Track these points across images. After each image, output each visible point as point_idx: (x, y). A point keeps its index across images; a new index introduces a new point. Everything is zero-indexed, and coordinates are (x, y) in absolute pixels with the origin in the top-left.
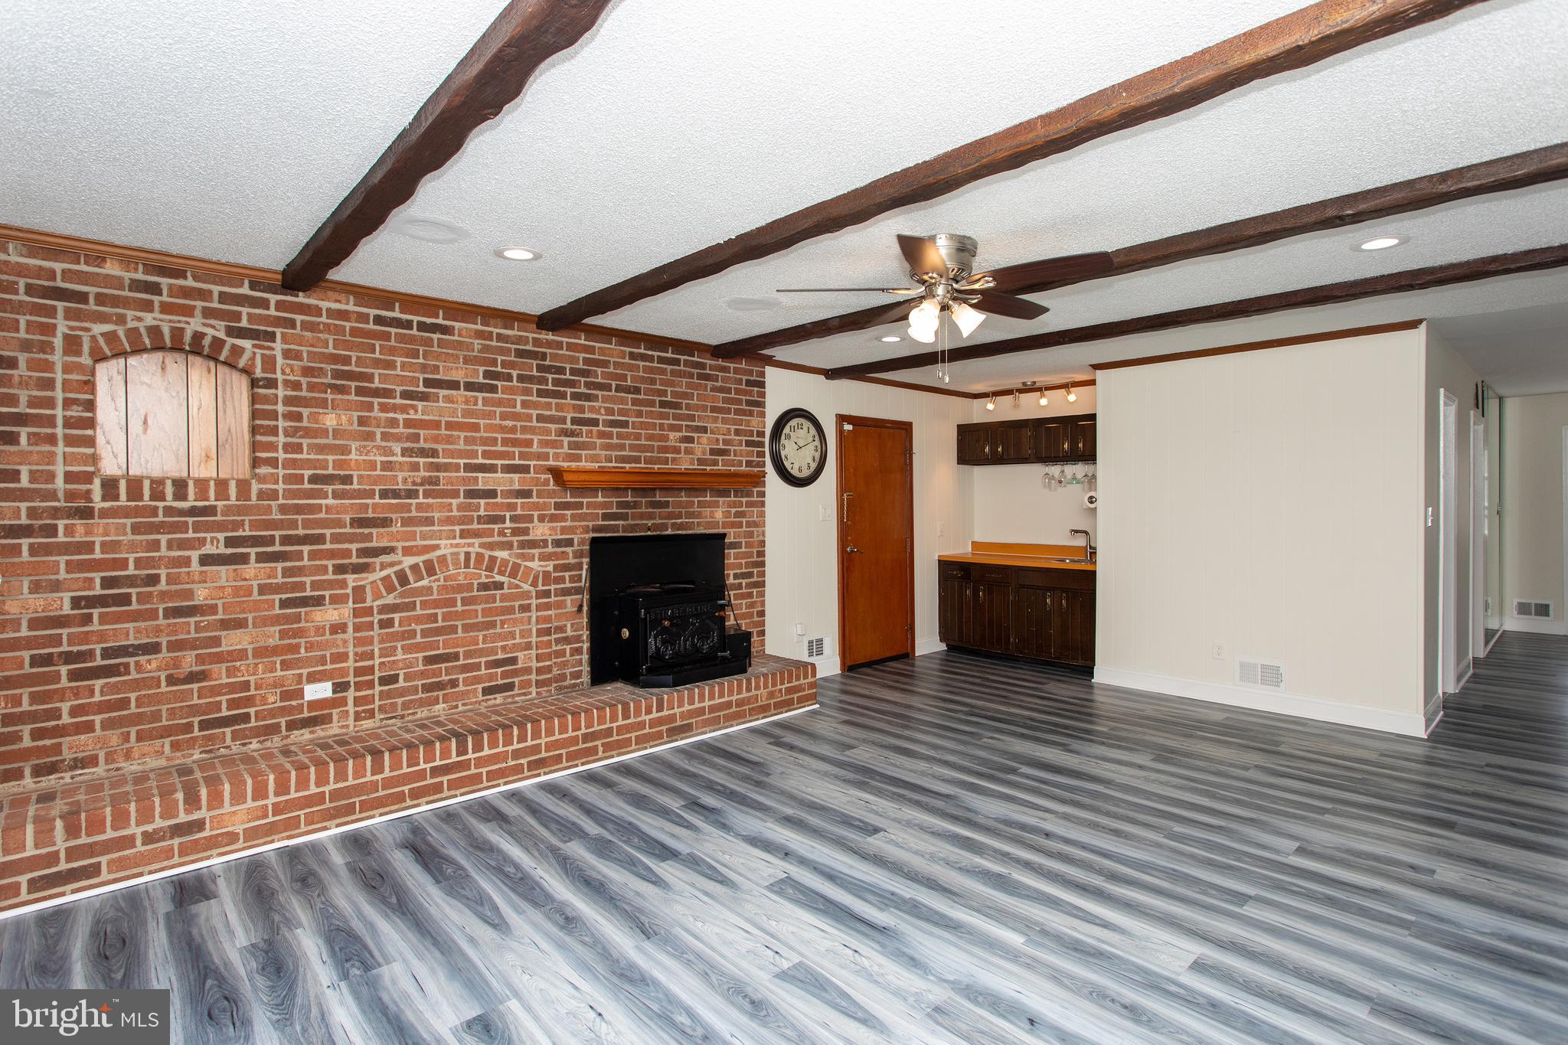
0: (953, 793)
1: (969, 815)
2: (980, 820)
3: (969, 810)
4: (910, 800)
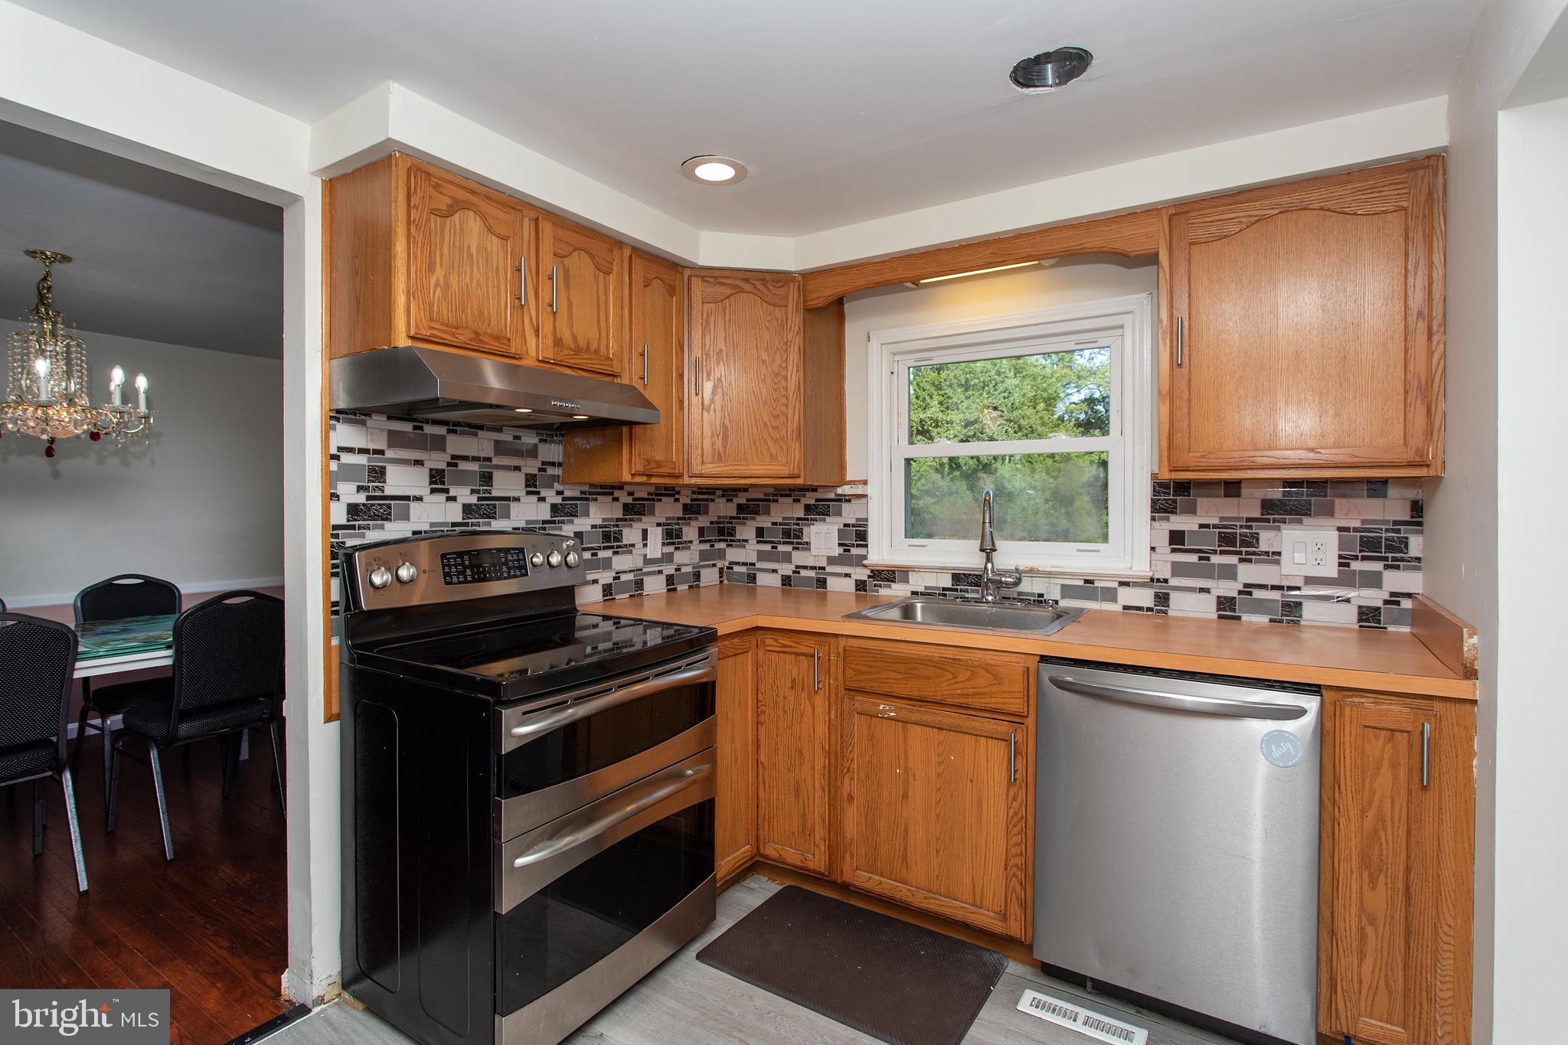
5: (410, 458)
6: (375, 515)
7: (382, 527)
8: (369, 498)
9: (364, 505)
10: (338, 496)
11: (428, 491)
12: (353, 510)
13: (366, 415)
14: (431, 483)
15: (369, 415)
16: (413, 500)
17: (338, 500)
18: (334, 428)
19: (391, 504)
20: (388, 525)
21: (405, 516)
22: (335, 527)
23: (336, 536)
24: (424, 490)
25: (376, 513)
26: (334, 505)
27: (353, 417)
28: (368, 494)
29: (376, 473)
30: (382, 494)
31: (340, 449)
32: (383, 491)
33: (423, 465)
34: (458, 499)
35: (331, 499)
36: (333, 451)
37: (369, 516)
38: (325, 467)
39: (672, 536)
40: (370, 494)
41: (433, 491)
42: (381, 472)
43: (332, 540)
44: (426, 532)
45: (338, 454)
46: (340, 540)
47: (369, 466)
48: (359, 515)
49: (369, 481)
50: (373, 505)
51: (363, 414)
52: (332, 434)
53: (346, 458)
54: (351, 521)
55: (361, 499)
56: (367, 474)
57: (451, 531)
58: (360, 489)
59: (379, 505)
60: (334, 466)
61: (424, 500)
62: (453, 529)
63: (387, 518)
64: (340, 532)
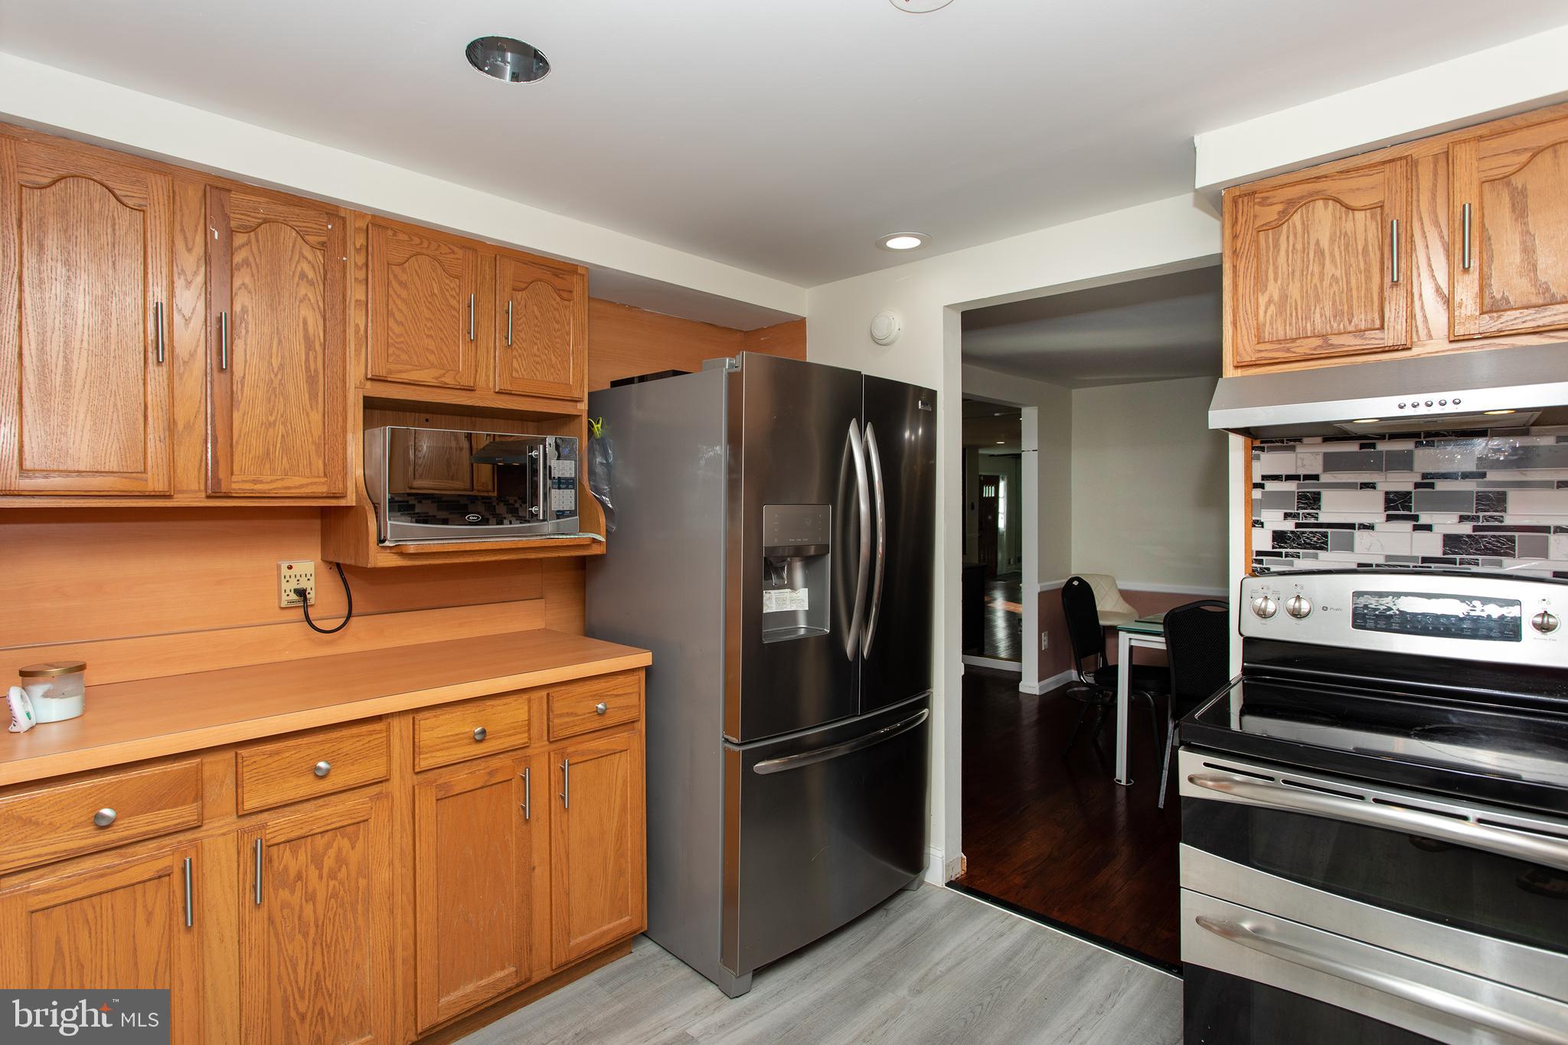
5: (1354, 481)
6: (1305, 543)
7: (1316, 557)
8: (1298, 525)
9: (1292, 532)
10: (1262, 524)
11: (1383, 518)
12: (1279, 537)
13: (1295, 441)
14: (1387, 509)
15: (1300, 440)
16: (1359, 528)
17: (1263, 527)
18: (1258, 458)
19: (1327, 532)
20: (1321, 554)
21: (1349, 547)
22: (1259, 553)
23: (1261, 562)
24: (1377, 516)
25: (1308, 541)
26: (1256, 532)
27: (1280, 444)
28: (1297, 521)
29: (1308, 499)
30: (1316, 522)
31: (1264, 477)
32: (1317, 518)
33: (1374, 488)
34: (1435, 528)
35: (1255, 526)
36: (1257, 479)
37: (1297, 544)
38: (1248, 494)
40: (1300, 521)
41: (1389, 518)
42: (1314, 498)
43: (1255, 565)
44: (1377, 565)
45: (1263, 482)
46: (1264, 566)
47: (1298, 493)
48: (1286, 543)
49: (1298, 508)
50: (1303, 533)
51: (1291, 441)
52: (1255, 464)
53: (1270, 486)
54: (1276, 548)
55: (1289, 526)
56: (1296, 501)
57: (1420, 567)
58: (1287, 516)
59: (1312, 532)
60: (1257, 494)
61: (1376, 527)
62: (1424, 565)
63: (1323, 547)
64: (1264, 558)
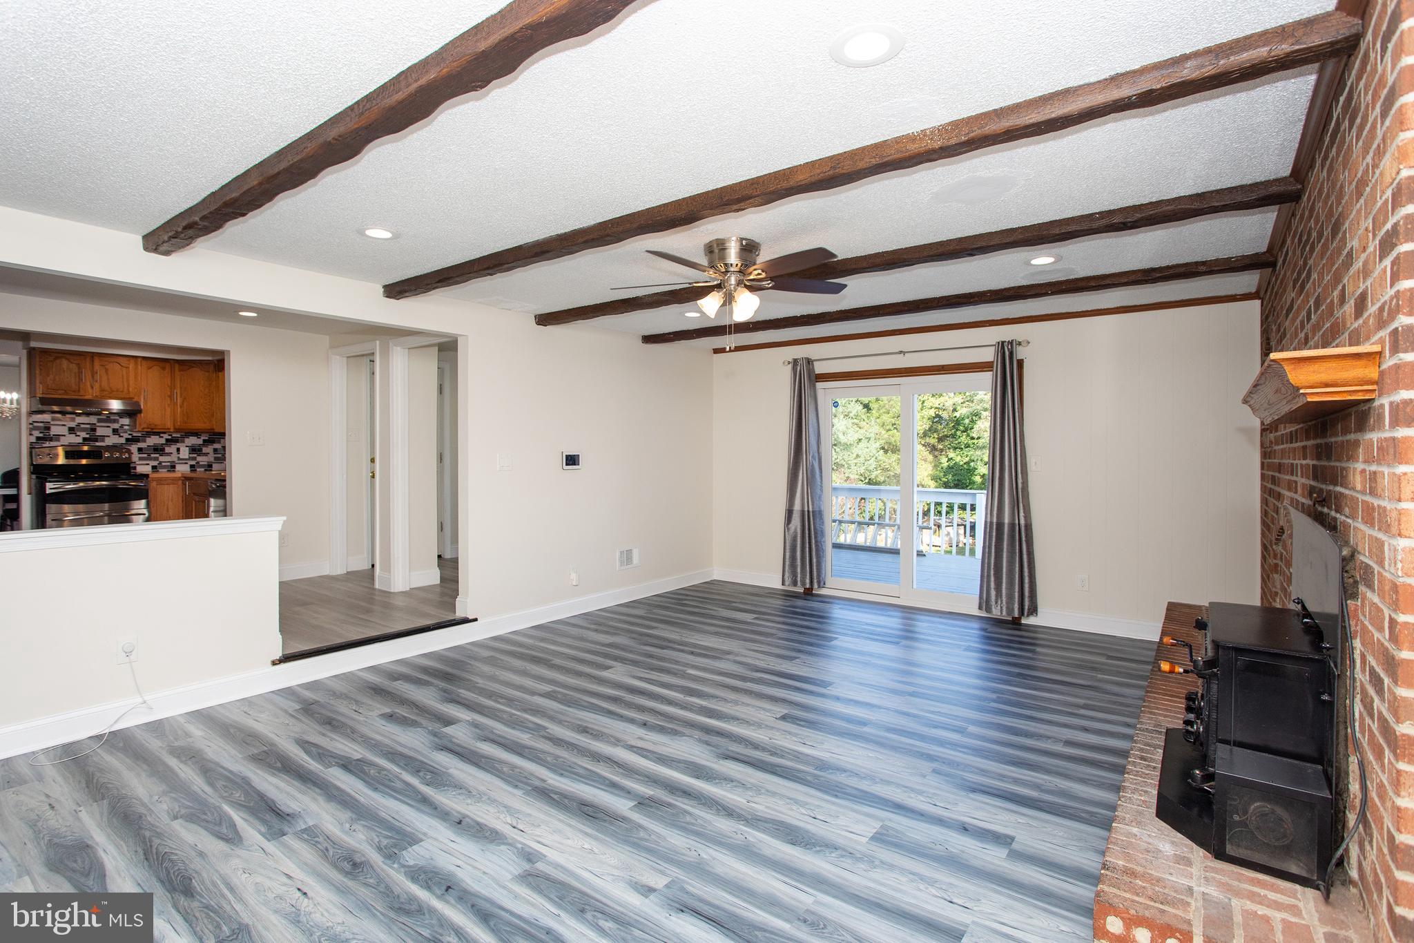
0: (721, 762)
1: (706, 737)
2: (697, 734)
3: (708, 743)
4: (764, 749)
5: (60, 424)
10: (33, 434)
12: (38, 438)
15: (45, 412)
16: (62, 436)
18: (31, 416)
22: (31, 443)
27: (38, 413)
28: (44, 434)
32: (50, 433)
34: (81, 436)
35: (30, 435)
39: (195, 450)
41: (70, 433)
42: (49, 428)
45: (33, 423)
47: (44, 426)
48: (41, 440)
49: (44, 431)
51: (42, 412)
54: (37, 441)
55: (41, 435)
58: (40, 432)
60: (31, 426)
61: (66, 436)
